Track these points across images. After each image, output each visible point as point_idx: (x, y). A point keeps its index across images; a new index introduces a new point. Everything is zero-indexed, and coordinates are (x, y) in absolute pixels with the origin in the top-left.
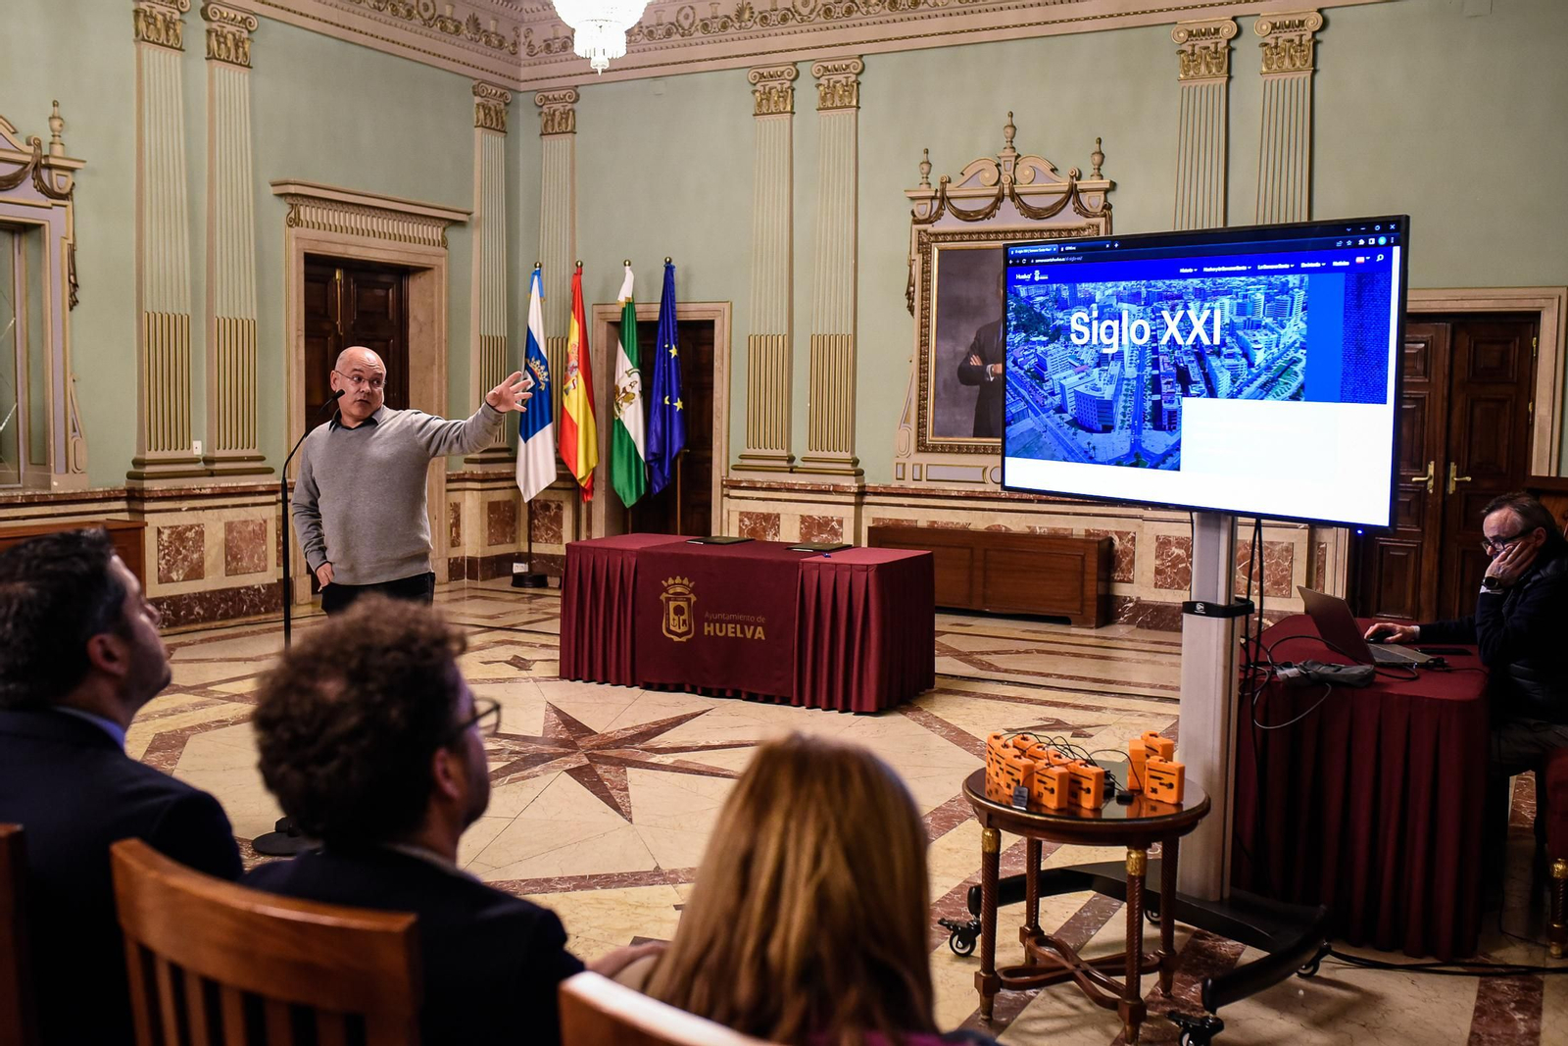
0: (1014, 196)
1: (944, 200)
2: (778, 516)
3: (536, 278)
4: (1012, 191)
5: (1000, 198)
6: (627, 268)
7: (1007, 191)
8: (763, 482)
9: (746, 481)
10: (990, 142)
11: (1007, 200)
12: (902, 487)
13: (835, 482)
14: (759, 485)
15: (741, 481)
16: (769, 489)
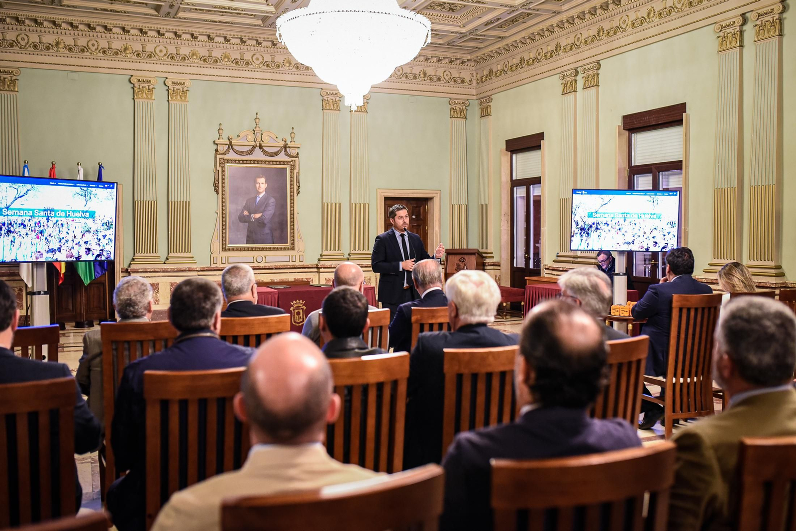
0: (261, 147)
1: (231, 145)
2: (158, 284)
3: (26, 169)
4: (260, 144)
5: (254, 147)
6: (79, 166)
7: (258, 145)
8: (151, 269)
9: (141, 269)
10: (249, 124)
11: (258, 148)
12: (217, 267)
13: (189, 267)
14: (148, 271)
15: (139, 269)
16: (155, 271)
